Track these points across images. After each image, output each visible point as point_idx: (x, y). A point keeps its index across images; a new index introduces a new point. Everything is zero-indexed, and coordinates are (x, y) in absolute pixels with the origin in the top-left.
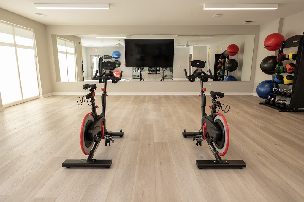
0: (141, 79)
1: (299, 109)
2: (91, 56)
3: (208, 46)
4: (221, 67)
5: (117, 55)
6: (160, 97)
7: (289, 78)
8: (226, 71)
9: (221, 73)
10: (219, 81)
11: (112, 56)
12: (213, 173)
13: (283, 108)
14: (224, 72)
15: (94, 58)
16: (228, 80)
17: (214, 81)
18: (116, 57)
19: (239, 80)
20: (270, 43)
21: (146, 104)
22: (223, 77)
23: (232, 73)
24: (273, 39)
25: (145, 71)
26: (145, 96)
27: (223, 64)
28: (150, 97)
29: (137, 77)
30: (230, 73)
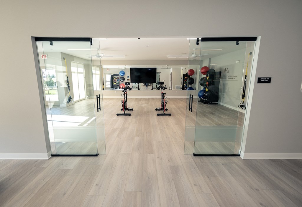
0: (138, 89)
1: (212, 103)
2: (105, 74)
3: (182, 68)
4: (186, 82)
5: (123, 74)
6: (149, 99)
9: (185, 86)
10: (185, 90)
11: (119, 74)
12: (161, 117)
15: (107, 75)
16: (189, 90)
17: (182, 90)
18: (122, 75)
19: (195, 89)
20: (203, 71)
21: (141, 101)
24: (204, 69)
25: (141, 85)
26: (141, 98)
27: (187, 80)
28: (144, 99)
29: (136, 88)
30: (190, 86)
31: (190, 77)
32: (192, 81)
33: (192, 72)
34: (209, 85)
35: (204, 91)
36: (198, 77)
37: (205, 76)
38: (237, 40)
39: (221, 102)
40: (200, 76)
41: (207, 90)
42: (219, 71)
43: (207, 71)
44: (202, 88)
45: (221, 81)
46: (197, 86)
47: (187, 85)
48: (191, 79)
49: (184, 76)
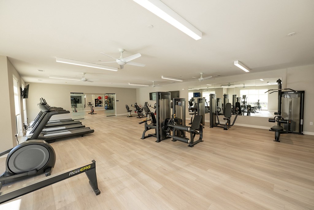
20: (105, 98)
30: (100, 105)
31: (100, 100)
32: (101, 102)
33: (100, 98)
34: (109, 103)
36: (104, 100)
37: (107, 100)
38: (112, 94)
40: (105, 100)
41: (108, 105)
42: (112, 98)
43: (107, 98)
44: (106, 105)
45: (113, 102)
46: (103, 104)
47: (98, 104)
48: (100, 101)
49: (96, 100)
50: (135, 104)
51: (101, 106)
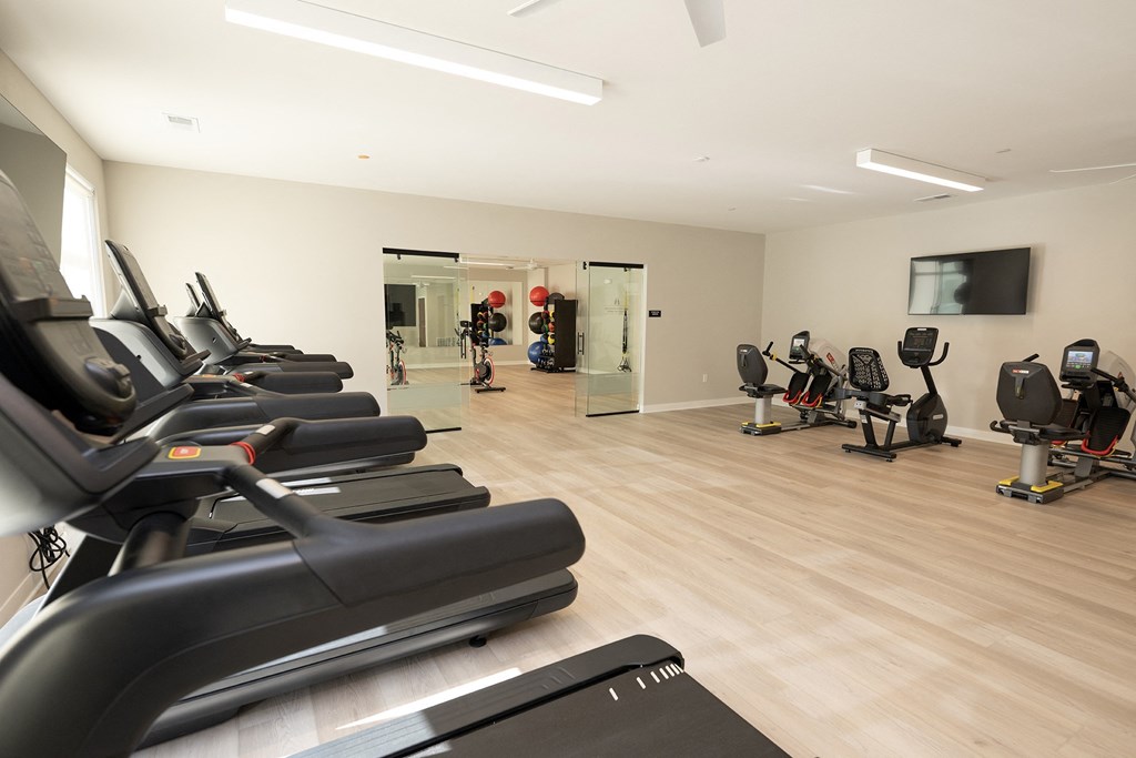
4: (482, 325)
7: (553, 337)
8: (490, 331)
9: (483, 335)
13: (551, 370)
14: (487, 334)
16: (494, 345)
19: (511, 343)
20: (535, 297)
22: (486, 340)
23: (500, 335)
24: (539, 293)
27: (486, 319)
30: (496, 335)
31: (496, 310)
32: (502, 323)
33: (499, 298)
35: (543, 344)
36: (521, 311)
39: (580, 366)
40: (526, 310)
41: (550, 340)
43: (543, 297)
44: (537, 338)
46: (518, 333)
48: (498, 316)
49: (475, 308)
50: (799, 342)
51: (504, 343)
